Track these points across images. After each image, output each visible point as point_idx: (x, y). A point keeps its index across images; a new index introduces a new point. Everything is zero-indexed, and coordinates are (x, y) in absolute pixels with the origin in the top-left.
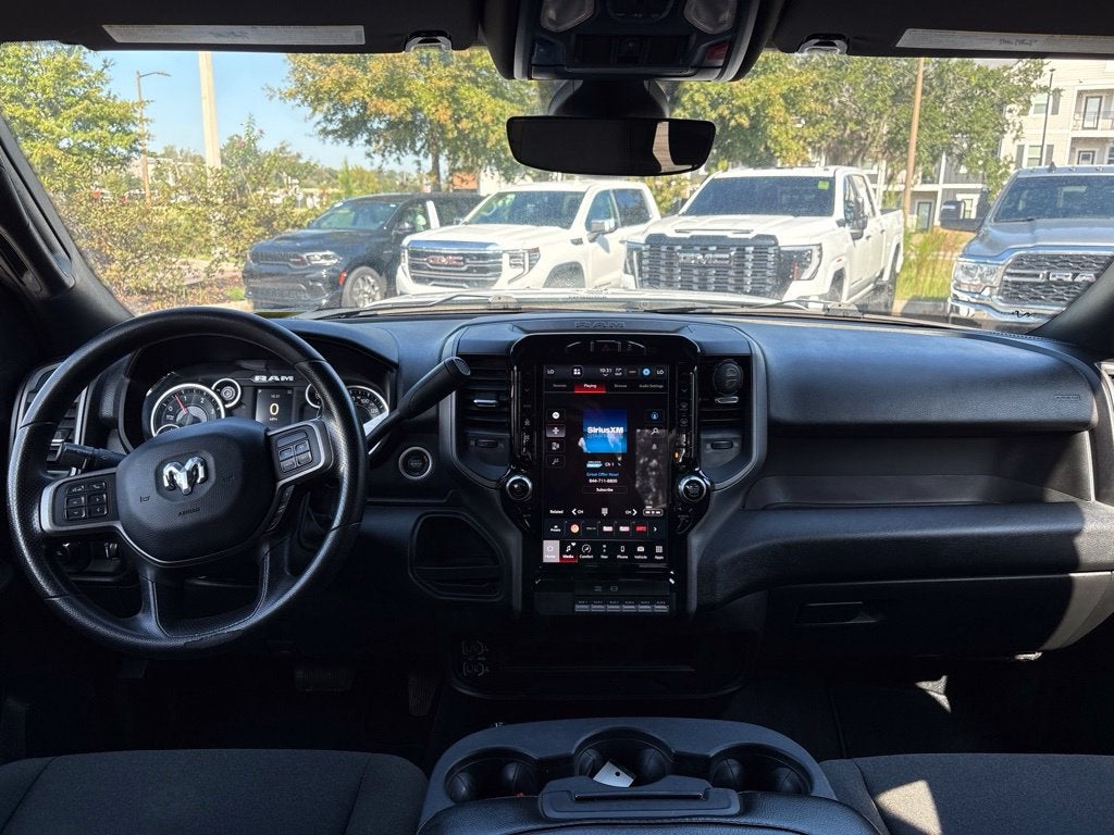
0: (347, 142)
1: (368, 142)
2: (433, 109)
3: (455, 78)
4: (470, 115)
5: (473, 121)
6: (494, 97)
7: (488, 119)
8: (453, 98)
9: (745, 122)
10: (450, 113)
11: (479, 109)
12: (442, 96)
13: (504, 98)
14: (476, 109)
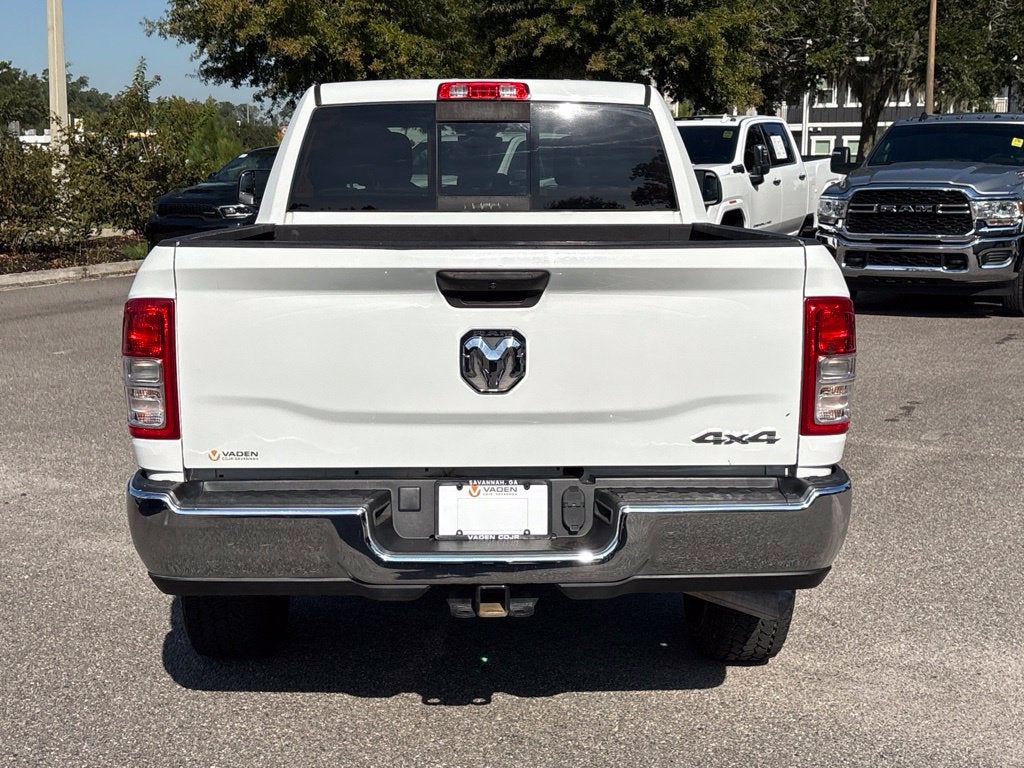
0: (230, 83)
1: (255, 82)
2: (340, 49)
3: (365, 12)
4: (382, 54)
5: (385, 62)
6: (407, 31)
7: (403, 59)
8: (362, 33)
9: (685, 63)
10: (359, 52)
11: (392, 48)
12: (350, 33)
13: (421, 32)
14: (388, 48)
